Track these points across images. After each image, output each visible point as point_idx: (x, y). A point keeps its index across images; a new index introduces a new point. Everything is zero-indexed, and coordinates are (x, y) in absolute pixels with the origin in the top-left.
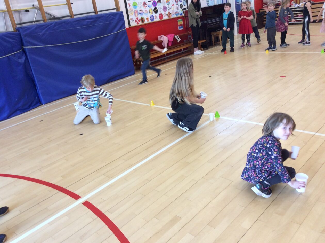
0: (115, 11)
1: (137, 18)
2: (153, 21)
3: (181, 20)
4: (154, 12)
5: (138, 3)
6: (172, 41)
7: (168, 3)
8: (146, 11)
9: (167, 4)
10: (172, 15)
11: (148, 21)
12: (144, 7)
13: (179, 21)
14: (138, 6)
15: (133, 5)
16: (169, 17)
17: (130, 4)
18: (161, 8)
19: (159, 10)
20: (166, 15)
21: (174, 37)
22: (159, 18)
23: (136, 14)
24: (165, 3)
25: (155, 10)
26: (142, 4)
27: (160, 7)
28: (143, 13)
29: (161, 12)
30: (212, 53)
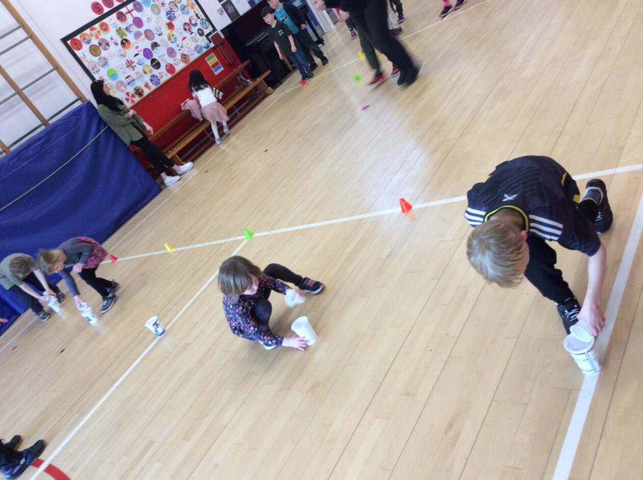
0: (79, 103)
1: (128, 94)
2: (159, 83)
3: (212, 57)
4: (154, 67)
5: (116, 69)
7: (173, 40)
8: (137, 73)
9: (172, 42)
10: (190, 56)
11: (150, 88)
12: (131, 69)
13: (208, 60)
14: (119, 73)
15: (108, 76)
16: (185, 62)
18: (164, 55)
19: (162, 60)
20: (179, 62)
22: (168, 74)
23: (123, 88)
24: (166, 43)
25: (154, 63)
26: (125, 66)
27: (161, 54)
28: (134, 80)
29: (167, 60)
30: (285, 92)
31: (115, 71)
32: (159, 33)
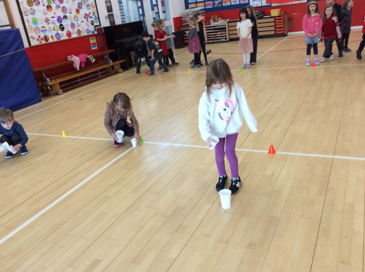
0: (9, 28)
1: (39, 36)
2: (60, 39)
3: (94, 39)
4: (60, 29)
5: (38, 19)
6: (85, 62)
7: (76, 19)
8: (49, 27)
9: (75, 21)
10: (82, 33)
11: (53, 39)
12: (47, 23)
13: (91, 39)
14: (39, 22)
15: (32, 21)
16: (78, 34)
17: (29, 20)
18: (68, 25)
19: (66, 27)
20: (75, 33)
21: (88, 57)
22: (66, 36)
23: (38, 32)
24: (72, 19)
25: (61, 27)
26: (44, 20)
27: (67, 23)
28: (46, 30)
29: (69, 29)
31: (37, 20)
32: (70, 12)
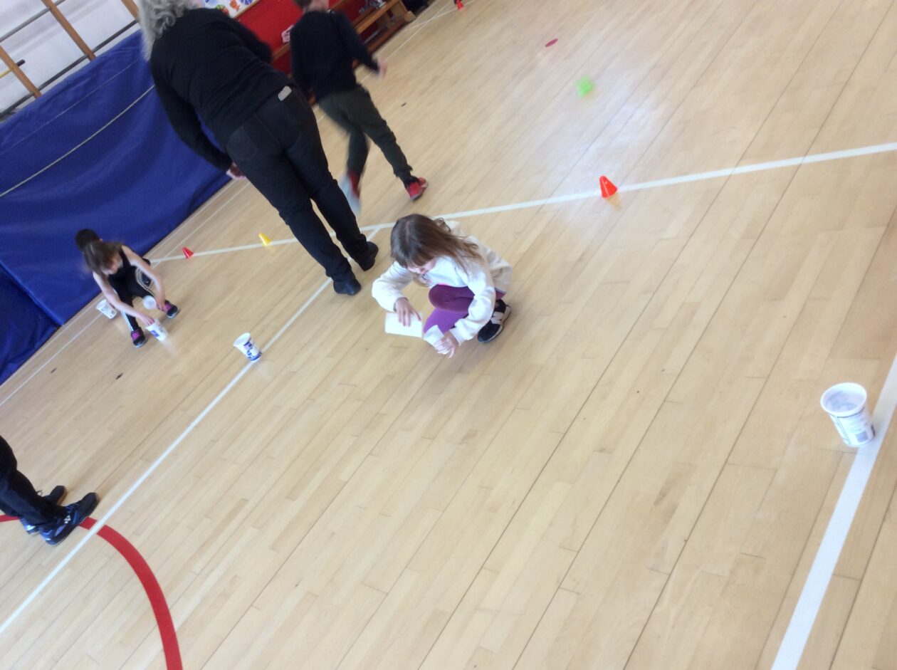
11: (238, 9)
30: (432, 19)
